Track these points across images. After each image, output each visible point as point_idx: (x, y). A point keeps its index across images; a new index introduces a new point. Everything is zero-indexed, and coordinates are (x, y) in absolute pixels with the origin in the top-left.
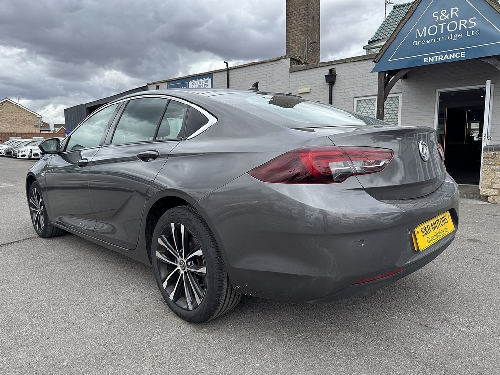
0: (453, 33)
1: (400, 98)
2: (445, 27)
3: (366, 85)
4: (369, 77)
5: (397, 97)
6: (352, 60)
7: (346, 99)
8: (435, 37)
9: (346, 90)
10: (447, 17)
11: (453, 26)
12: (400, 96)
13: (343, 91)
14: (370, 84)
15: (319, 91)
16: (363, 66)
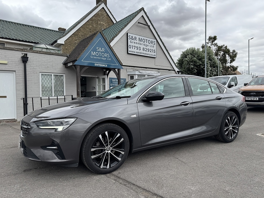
0: (104, 57)
1: (64, 76)
2: (101, 54)
3: (47, 67)
4: (48, 63)
5: (62, 75)
6: (38, 52)
7: (35, 73)
8: (98, 56)
9: (34, 68)
10: (101, 51)
11: (103, 55)
12: (64, 75)
13: (33, 67)
14: (49, 67)
15: (15, 64)
16: (44, 56)
